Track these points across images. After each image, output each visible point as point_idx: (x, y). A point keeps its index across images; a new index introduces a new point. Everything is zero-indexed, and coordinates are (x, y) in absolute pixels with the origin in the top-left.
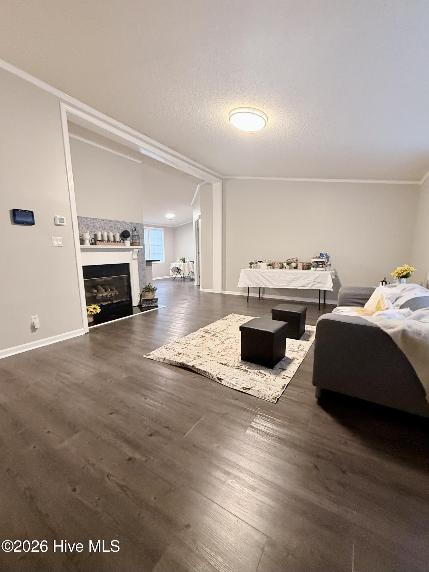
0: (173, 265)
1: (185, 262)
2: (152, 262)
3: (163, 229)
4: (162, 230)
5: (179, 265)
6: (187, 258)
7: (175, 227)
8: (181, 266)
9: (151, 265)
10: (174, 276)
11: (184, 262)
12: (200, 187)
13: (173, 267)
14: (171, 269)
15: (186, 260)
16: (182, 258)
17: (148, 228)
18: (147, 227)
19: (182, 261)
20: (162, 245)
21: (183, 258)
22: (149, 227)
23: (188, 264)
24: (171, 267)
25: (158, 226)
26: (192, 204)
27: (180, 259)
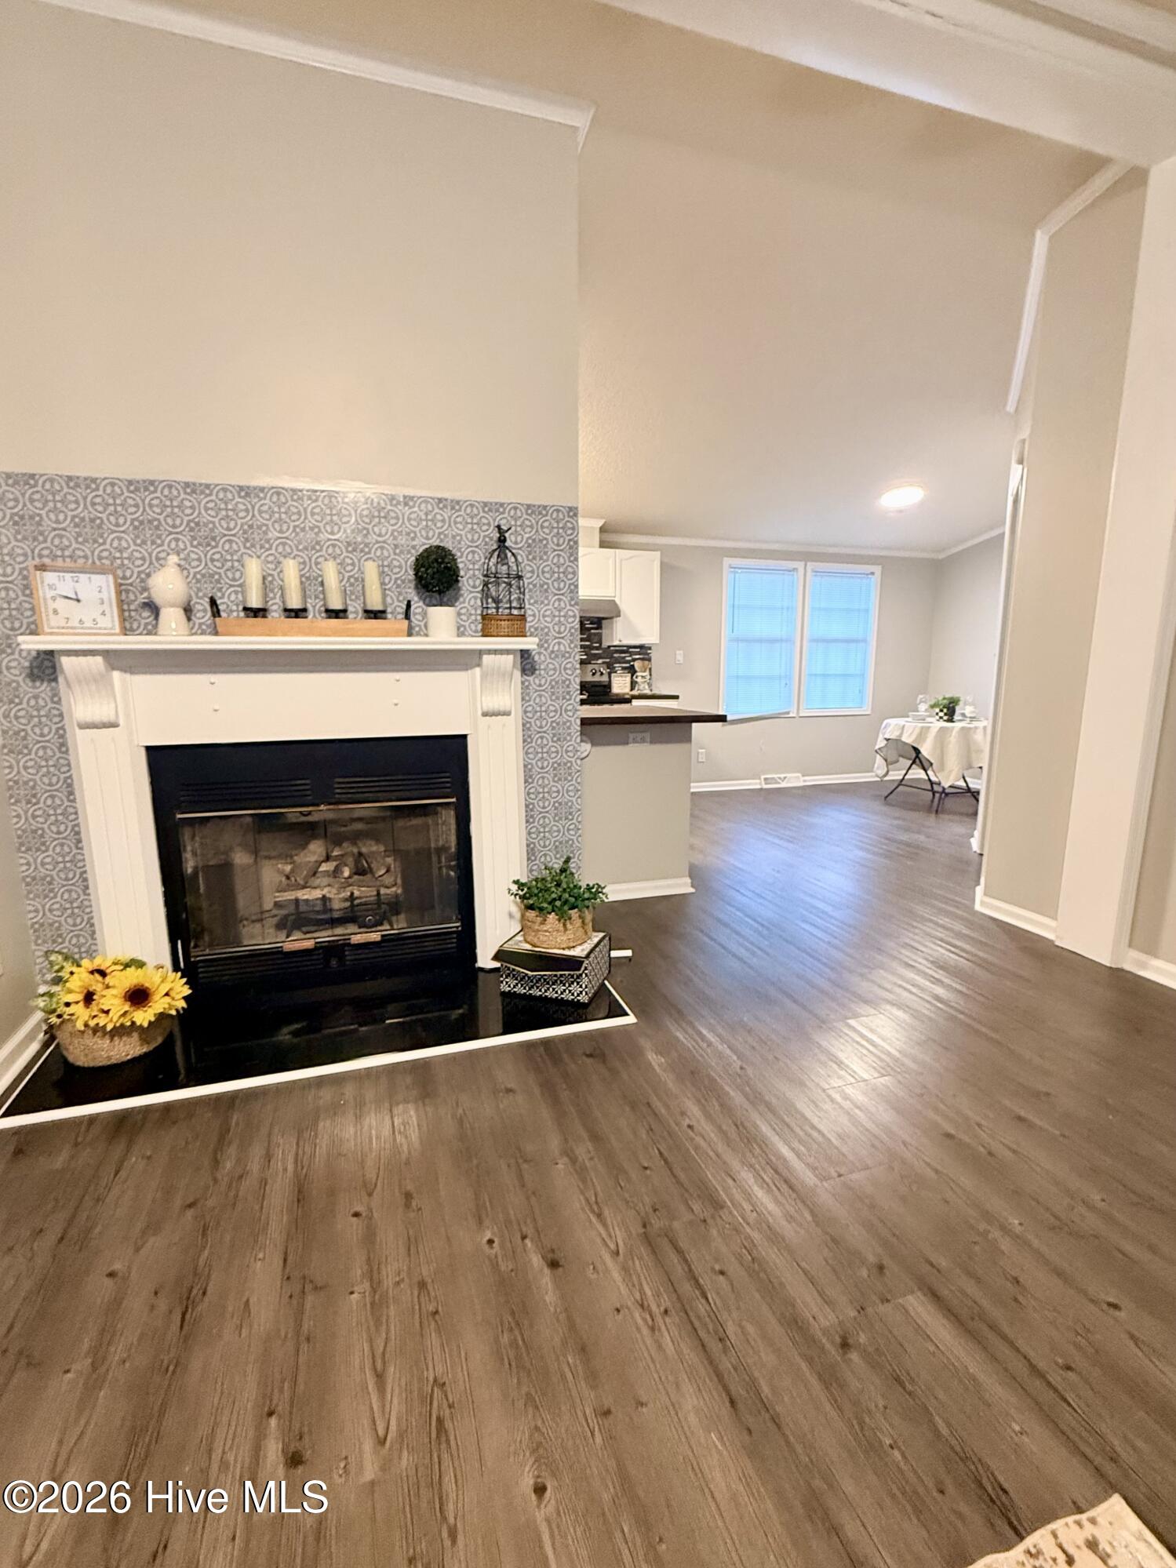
0: (892, 727)
1: (956, 717)
2: (696, 727)
3: (877, 569)
4: (873, 573)
5: (917, 731)
6: (969, 699)
7: (941, 556)
8: (924, 740)
9: (687, 739)
10: (896, 775)
11: (951, 720)
12: (1053, 239)
13: (887, 740)
14: (877, 747)
15: (958, 710)
16: (941, 698)
17: (806, 565)
18: (802, 564)
19: (941, 714)
20: (865, 641)
21: (944, 699)
22: (809, 564)
23: (963, 728)
24: (881, 737)
25: (848, 556)
26: (1010, 408)
27: (932, 703)
